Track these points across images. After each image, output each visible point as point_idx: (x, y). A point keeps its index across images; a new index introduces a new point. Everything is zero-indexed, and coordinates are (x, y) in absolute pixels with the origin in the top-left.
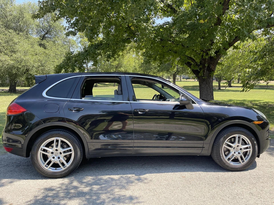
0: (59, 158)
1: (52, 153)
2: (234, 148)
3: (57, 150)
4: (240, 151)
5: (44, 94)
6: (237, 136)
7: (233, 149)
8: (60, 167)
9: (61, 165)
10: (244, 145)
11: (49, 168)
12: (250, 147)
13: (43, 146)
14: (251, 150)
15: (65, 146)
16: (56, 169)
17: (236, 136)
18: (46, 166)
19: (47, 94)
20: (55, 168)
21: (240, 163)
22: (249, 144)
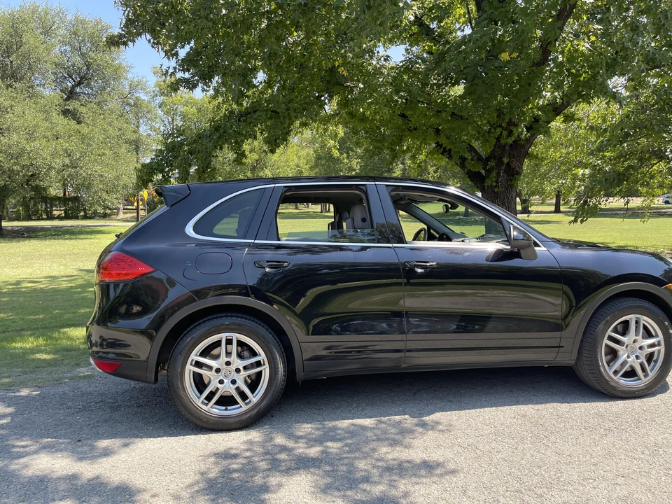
0: (234, 382)
1: (218, 371)
2: (627, 347)
3: (228, 364)
4: (638, 352)
5: (189, 230)
6: (631, 317)
7: (624, 348)
8: (238, 403)
9: (239, 399)
10: (647, 338)
11: (211, 407)
12: (659, 342)
13: (196, 355)
14: (662, 348)
15: (246, 353)
16: (226, 409)
17: (631, 319)
18: (203, 402)
19: (196, 229)
20: (224, 408)
21: (640, 379)
22: (657, 336)
